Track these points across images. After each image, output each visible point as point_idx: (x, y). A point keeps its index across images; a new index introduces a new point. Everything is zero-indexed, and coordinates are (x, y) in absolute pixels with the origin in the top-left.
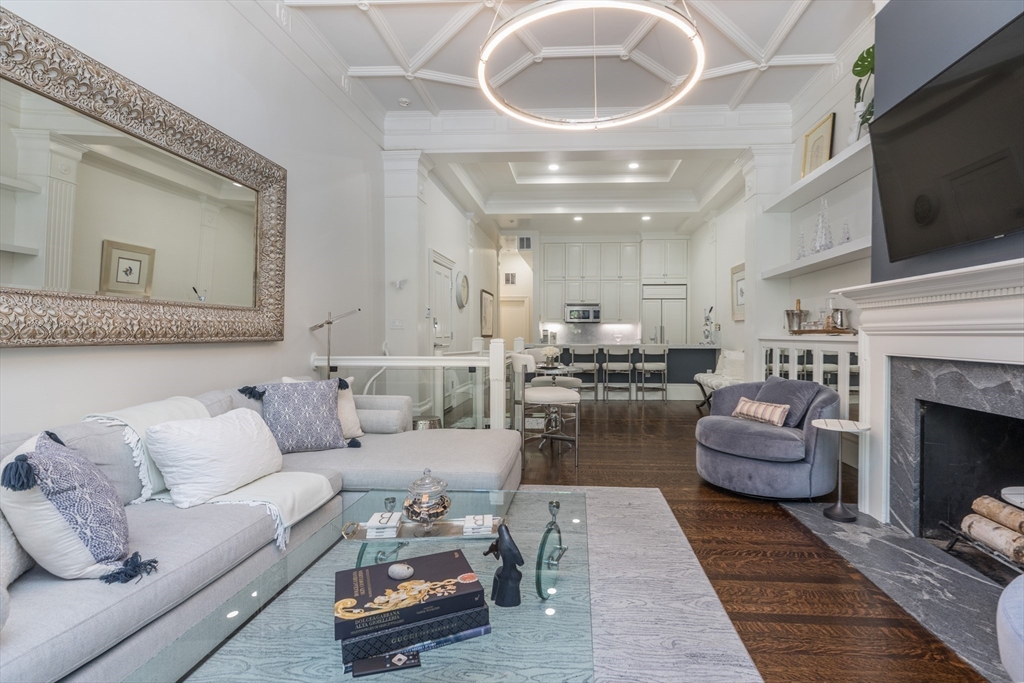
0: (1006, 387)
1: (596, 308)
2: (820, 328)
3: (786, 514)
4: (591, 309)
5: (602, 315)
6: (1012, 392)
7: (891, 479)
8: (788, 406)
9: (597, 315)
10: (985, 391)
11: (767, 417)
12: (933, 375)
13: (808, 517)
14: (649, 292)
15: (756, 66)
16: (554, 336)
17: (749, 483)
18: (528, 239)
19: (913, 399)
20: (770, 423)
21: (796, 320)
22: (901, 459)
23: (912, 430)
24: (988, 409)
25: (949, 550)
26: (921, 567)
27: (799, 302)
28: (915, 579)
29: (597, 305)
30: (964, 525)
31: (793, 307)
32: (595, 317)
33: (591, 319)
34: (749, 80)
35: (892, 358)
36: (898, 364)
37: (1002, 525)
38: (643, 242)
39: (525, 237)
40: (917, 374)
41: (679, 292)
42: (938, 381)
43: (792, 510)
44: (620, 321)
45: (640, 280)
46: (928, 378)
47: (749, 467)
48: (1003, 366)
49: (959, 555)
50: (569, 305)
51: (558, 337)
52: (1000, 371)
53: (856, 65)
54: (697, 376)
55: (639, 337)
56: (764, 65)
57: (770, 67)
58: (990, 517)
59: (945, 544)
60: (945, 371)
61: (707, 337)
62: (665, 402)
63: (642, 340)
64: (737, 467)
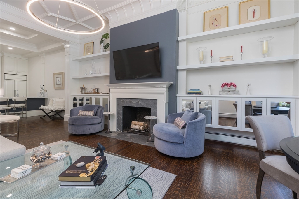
0: (138, 102)
2: (92, 92)
3: (98, 136)
6: (139, 103)
7: (117, 122)
8: (94, 111)
10: (135, 103)
11: (89, 114)
12: (126, 101)
13: (103, 134)
15: (76, 22)
17: (89, 131)
19: (121, 106)
20: (90, 115)
21: (83, 90)
22: (119, 118)
23: (121, 112)
24: (135, 106)
25: (128, 132)
26: (127, 136)
27: (84, 85)
28: (128, 137)
30: (131, 127)
31: (82, 87)
34: (72, 24)
35: (117, 98)
36: (118, 100)
37: (136, 125)
38: (4, 56)
40: (122, 101)
42: (126, 102)
43: (99, 134)
46: (125, 102)
47: (89, 127)
48: (138, 99)
49: (129, 132)
52: (137, 100)
53: (103, 35)
54: (40, 107)
56: (78, 23)
57: (80, 24)
58: (134, 124)
59: (127, 131)
60: (128, 100)
61: (42, 94)
62: (26, 118)
64: (85, 128)
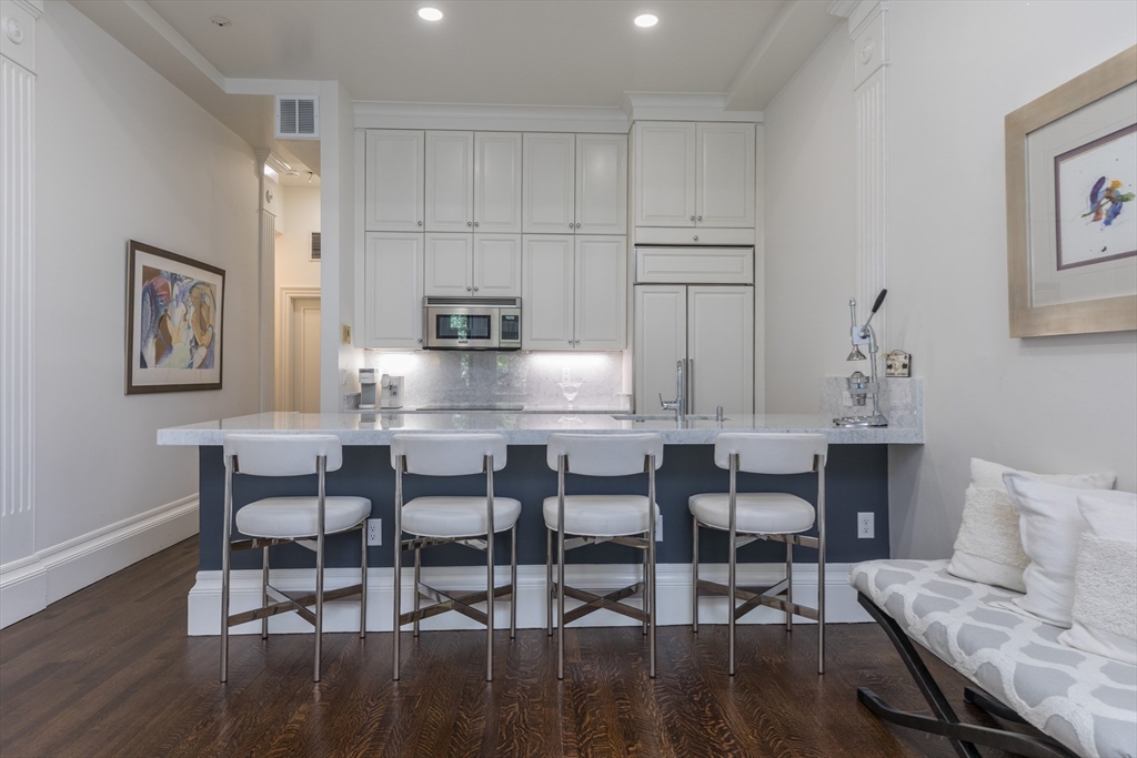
1: (510, 311)
4: (496, 312)
5: (528, 330)
9: (511, 328)
14: (651, 264)
16: (393, 388)
18: (307, 107)
29: (511, 301)
32: (506, 335)
33: (496, 340)
38: (638, 127)
39: (297, 98)
41: (734, 265)
44: (574, 345)
45: (628, 235)
50: (432, 300)
51: (406, 388)
55: (626, 388)
61: (862, 399)
63: (633, 399)
